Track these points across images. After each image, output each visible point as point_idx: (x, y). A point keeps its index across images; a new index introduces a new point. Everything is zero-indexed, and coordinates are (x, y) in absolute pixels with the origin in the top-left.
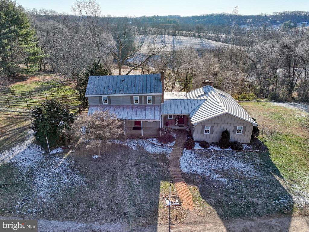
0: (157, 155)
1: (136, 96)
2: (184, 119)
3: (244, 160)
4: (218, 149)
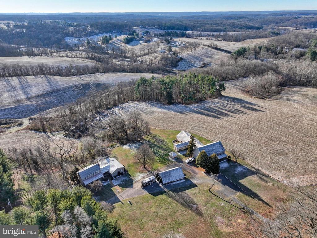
0: (107, 185)
1: (95, 173)
2: (108, 172)
3: (125, 177)
4: (119, 176)
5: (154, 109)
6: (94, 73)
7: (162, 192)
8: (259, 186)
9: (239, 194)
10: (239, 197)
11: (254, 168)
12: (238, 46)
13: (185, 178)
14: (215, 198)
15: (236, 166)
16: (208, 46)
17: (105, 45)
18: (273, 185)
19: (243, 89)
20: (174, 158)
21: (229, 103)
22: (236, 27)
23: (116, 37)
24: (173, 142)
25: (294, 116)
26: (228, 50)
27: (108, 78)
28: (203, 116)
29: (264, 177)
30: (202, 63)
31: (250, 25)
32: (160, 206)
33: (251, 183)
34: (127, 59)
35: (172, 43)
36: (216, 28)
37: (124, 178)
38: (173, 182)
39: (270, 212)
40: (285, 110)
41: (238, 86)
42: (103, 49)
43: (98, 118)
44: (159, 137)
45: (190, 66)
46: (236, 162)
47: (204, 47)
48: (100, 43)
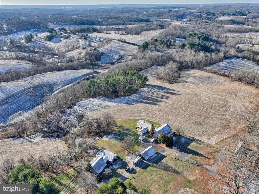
1: (101, 164)
2: (108, 161)
5: (107, 103)
6: (35, 74)
7: (148, 166)
8: (197, 148)
9: (190, 155)
10: (190, 157)
11: (191, 137)
12: (140, 39)
13: (156, 153)
14: (178, 161)
15: (180, 138)
16: (118, 40)
17: (29, 44)
18: (204, 145)
19: (157, 76)
20: (143, 141)
21: (155, 90)
22: (131, 20)
23: (37, 35)
24: (135, 128)
25: (196, 95)
26: (134, 43)
27: (51, 78)
28: (143, 104)
29: (198, 142)
30: (118, 55)
31: (140, 18)
32: (151, 174)
33: (192, 147)
34: (55, 57)
35: (89, 39)
36: (117, 22)
37: (119, 162)
38: (151, 157)
39: (209, 162)
40: (189, 91)
41: (153, 74)
42: (28, 47)
43: (64, 117)
44: (124, 126)
45: (110, 58)
46: (179, 135)
47: (115, 41)
48: (23, 41)
